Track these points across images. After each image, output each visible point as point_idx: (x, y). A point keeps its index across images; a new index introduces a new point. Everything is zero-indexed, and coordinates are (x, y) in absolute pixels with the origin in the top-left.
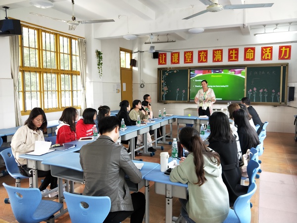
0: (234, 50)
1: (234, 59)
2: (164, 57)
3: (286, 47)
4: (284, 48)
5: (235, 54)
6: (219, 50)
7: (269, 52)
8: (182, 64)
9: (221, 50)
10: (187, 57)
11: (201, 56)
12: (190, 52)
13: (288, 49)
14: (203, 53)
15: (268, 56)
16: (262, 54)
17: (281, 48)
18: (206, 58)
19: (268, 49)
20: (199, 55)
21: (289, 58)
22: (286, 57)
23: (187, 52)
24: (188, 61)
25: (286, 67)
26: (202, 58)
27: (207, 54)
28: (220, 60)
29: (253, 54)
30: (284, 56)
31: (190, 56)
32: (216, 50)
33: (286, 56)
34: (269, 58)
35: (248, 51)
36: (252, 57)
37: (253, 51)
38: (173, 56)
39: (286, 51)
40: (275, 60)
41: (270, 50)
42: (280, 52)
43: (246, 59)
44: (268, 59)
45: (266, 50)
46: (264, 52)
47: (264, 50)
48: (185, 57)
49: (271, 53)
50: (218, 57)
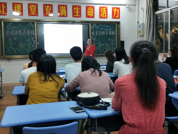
0: (77, 7)
1: (77, 15)
2: (3, 7)
4: (115, 9)
5: (79, 10)
6: (63, 6)
8: (26, 16)
9: (66, 6)
10: (31, 9)
11: (46, 9)
12: (34, 4)
13: (118, 10)
14: (48, 7)
15: (104, 14)
16: (100, 13)
19: (104, 9)
21: (119, 18)
24: (33, 14)
26: (48, 12)
27: (52, 8)
28: (65, 15)
29: (93, 12)
31: (35, 9)
33: (117, 16)
34: (106, 16)
35: (89, 9)
36: (92, 15)
38: (15, 7)
40: (110, 19)
42: (113, 12)
43: (88, 16)
44: (104, 18)
49: (107, 12)
50: (63, 11)
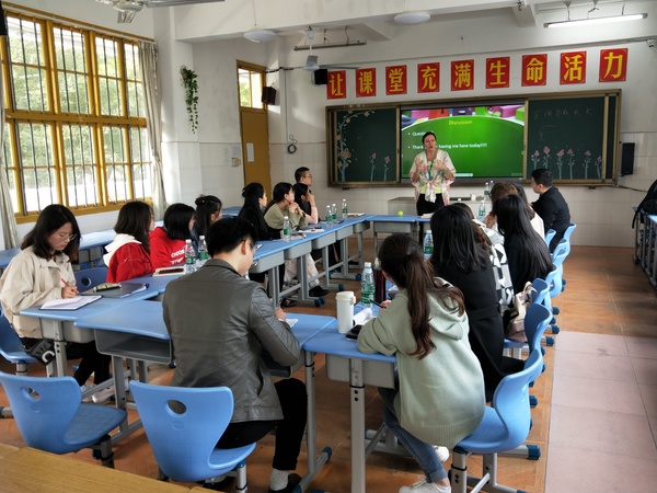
0: (499, 62)
1: (499, 82)
2: (339, 80)
3: (617, 52)
4: (611, 54)
5: (502, 70)
6: (464, 62)
7: (579, 65)
8: (381, 97)
9: (471, 63)
10: (393, 78)
11: (424, 76)
12: (398, 67)
13: (620, 57)
14: (429, 69)
15: (576, 73)
16: (563, 70)
17: (604, 54)
18: (436, 80)
19: (576, 58)
20: (420, 74)
21: (623, 77)
22: (615, 76)
23: (393, 68)
24: (396, 90)
25: (615, 98)
26: (428, 81)
27: (437, 73)
28: (468, 85)
29: (541, 69)
30: (611, 73)
31: (400, 78)
32: (459, 63)
33: (616, 73)
34: (579, 77)
35: (531, 64)
36: (540, 78)
37: (541, 64)
38: (361, 79)
39: (615, 62)
40: (592, 82)
41: (579, 60)
42: (603, 63)
43: (526, 82)
44: (576, 81)
45: (573, 60)
46: (567, 66)
47: (568, 60)
48: (388, 80)
49: (583, 66)
50: (464, 77)
